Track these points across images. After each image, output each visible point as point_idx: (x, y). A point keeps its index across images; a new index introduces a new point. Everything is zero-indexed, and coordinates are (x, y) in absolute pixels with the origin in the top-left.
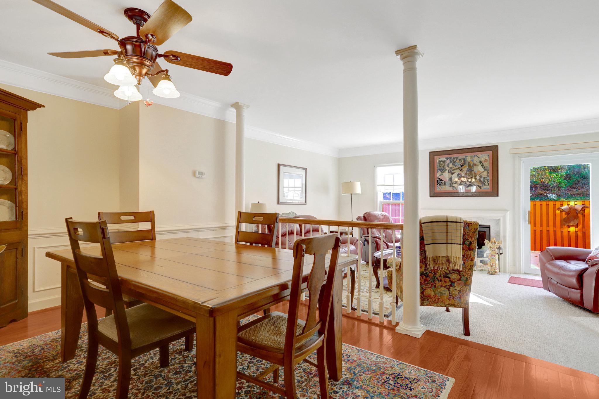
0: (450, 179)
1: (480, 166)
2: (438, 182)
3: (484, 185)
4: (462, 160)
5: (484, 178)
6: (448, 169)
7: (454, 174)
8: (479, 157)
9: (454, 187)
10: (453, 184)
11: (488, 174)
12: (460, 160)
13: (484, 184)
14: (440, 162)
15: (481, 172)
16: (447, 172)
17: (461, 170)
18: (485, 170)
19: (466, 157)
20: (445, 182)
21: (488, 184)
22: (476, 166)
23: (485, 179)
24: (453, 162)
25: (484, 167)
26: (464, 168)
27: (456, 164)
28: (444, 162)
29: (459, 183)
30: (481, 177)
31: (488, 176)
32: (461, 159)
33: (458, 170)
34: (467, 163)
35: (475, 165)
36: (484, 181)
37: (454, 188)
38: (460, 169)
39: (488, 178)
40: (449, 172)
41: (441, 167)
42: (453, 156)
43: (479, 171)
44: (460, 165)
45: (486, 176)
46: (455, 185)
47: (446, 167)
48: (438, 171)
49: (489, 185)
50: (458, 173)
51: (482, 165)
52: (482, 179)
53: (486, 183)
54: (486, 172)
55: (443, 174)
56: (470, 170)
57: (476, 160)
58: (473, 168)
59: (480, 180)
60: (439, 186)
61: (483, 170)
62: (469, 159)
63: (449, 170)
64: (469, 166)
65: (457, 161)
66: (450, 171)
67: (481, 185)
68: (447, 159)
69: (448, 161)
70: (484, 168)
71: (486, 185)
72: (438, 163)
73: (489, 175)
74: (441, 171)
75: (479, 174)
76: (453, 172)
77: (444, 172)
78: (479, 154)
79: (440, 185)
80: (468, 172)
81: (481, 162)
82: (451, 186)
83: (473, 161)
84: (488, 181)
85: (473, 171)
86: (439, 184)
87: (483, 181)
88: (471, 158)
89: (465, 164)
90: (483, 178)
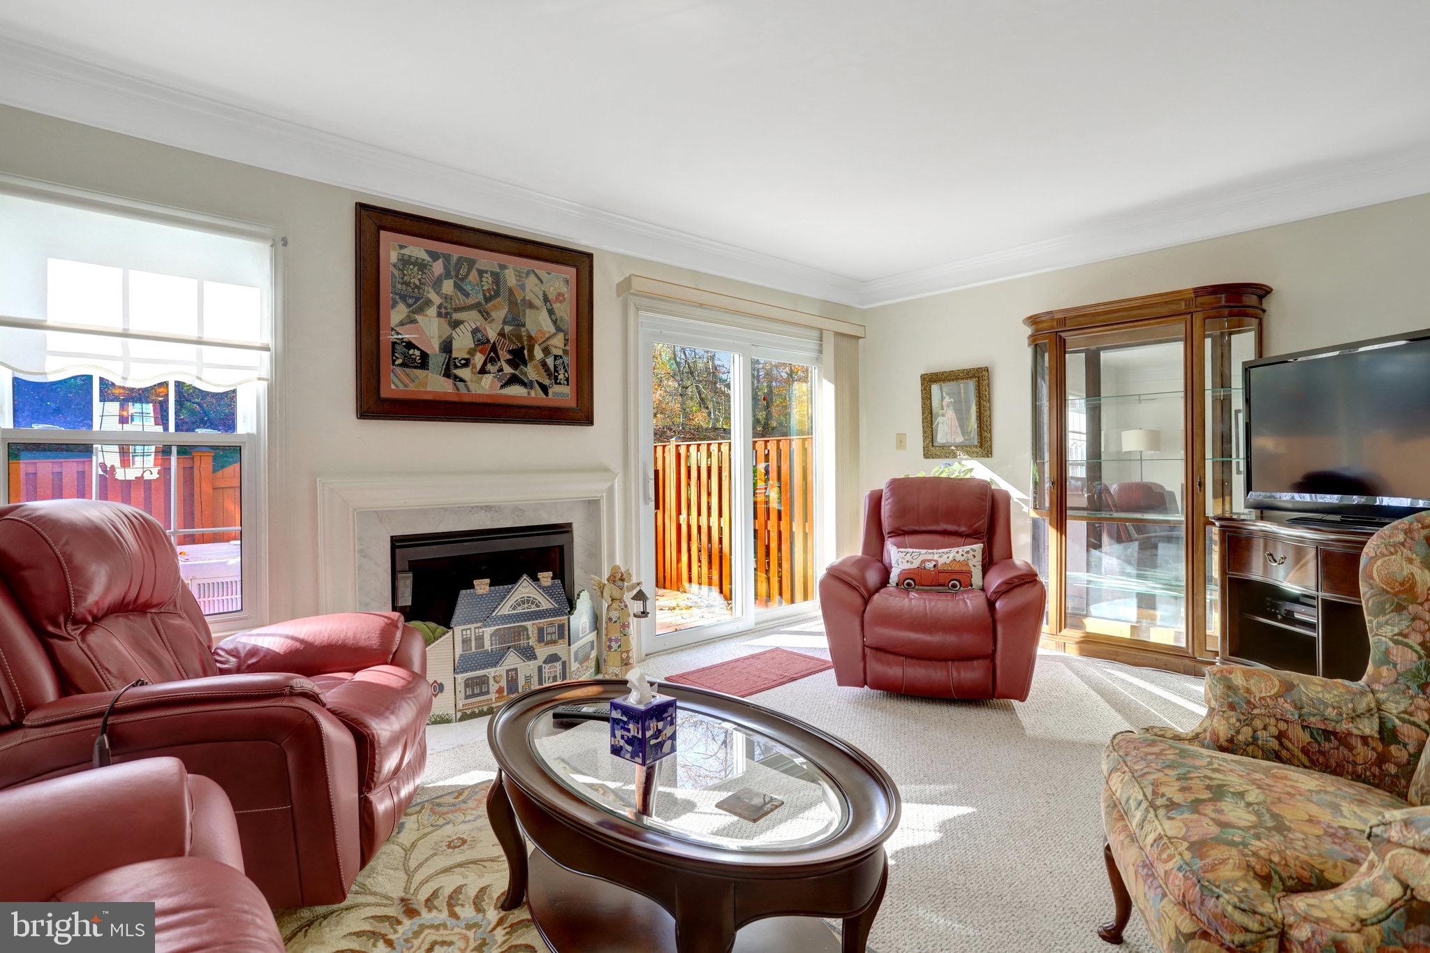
0: (447, 347)
1: (544, 313)
2: (393, 352)
3: (556, 383)
4: (488, 279)
5: (556, 357)
6: (437, 300)
7: (461, 326)
8: (541, 282)
9: (462, 380)
10: (456, 367)
11: (565, 345)
12: (481, 273)
13: (556, 378)
14: (405, 262)
15: (547, 335)
16: (432, 311)
17: (486, 315)
18: (559, 329)
19: (503, 267)
20: (424, 356)
21: (567, 380)
22: (533, 311)
23: (558, 362)
24: (457, 276)
25: (556, 320)
26: (496, 308)
27: (468, 288)
28: (422, 266)
29: (479, 367)
30: (546, 351)
31: (565, 352)
32: (486, 272)
33: (474, 314)
34: (504, 293)
35: (531, 305)
36: (555, 367)
37: (460, 385)
38: (480, 312)
39: (566, 359)
40: (439, 315)
41: (407, 284)
42: (456, 252)
43: (543, 333)
44: (481, 297)
45: (560, 353)
46: (464, 373)
47: (430, 290)
48: (394, 304)
49: (568, 385)
50: (474, 326)
51: (551, 312)
52: (550, 361)
53: (561, 377)
54: (561, 336)
55: (418, 317)
56: (514, 319)
57: (532, 289)
58: (524, 315)
59: (544, 364)
60: (399, 370)
61: (553, 330)
62: (510, 278)
63: (440, 307)
64: (513, 303)
65: (471, 278)
66: (443, 311)
67: (546, 382)
68: (434, 256)
69: (438, 268)
70: (555, 322)
71: (560, 384)
72: (395, 266)
73: (567, 348)
74: (409, 306)
75: (542, 340)
76: (457, 316)
77: (420, 310)
78: (541, 268)
79: (403, 365)
80: (508, 329)
81: (546, 299)
82: (447, 374)
83: (522, 287)
84: (566, 371)
85: (524, 325)
86: (399, 362)
87: (552, 368)
88: (519, 276)
89: (497, 294)
90: (553, 357)
